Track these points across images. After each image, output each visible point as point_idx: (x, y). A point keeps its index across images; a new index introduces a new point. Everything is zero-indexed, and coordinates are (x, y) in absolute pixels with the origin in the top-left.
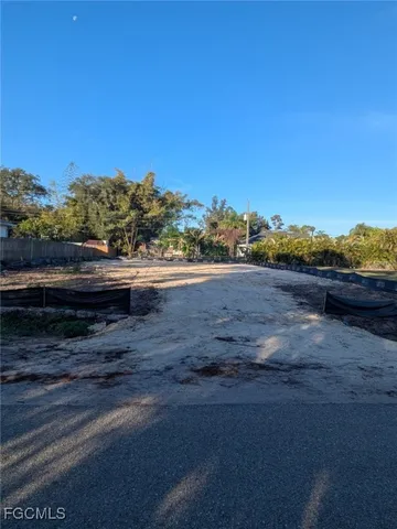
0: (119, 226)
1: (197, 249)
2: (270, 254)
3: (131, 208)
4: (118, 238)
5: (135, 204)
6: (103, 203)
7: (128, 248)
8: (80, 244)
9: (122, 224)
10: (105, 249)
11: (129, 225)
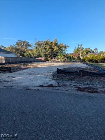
0: (46, 53)
1: (66, 59)
2: (87, 60)
3: (50, 48)
4: (47, 56)
5: (51, 48)
6: (43, 48)
7: (49, 59)
8: (37, 58)
9: (47, 53)
10: (43, 59)
11: (49, 53)
